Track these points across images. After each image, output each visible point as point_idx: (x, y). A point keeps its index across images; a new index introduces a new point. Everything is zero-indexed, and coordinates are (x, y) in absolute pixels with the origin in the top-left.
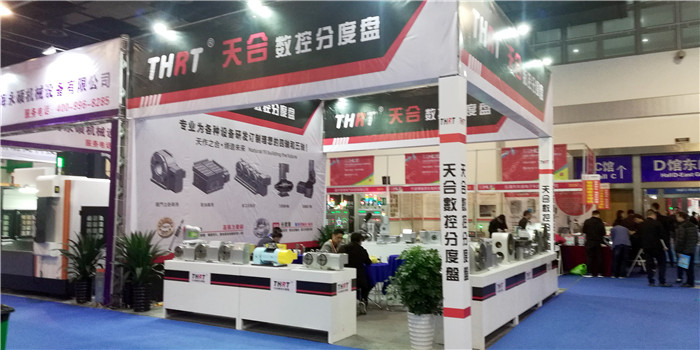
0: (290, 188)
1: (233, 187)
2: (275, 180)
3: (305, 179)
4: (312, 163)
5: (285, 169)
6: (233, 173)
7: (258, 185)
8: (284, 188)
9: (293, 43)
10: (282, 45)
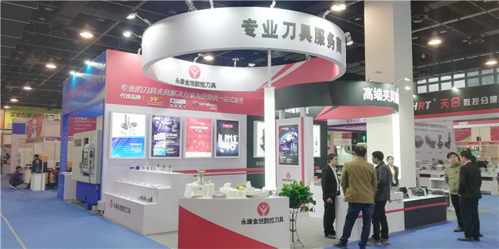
0: (442, 145)
1: (425, 145)
2: (437, 142)
3: (447, 141)
4: (449, 133)
5: (440, 137)
6: (424, 140)
7: (432, 144)
8: (440, 145)
9: (471, 101)
10: (466, 102)
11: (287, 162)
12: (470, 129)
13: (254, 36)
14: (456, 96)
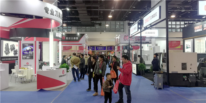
9: (68, 38)
10: (67, 38)
11: (27, 58)
12: (72, 46)
13: (48, 13)
14: (64, 36)
